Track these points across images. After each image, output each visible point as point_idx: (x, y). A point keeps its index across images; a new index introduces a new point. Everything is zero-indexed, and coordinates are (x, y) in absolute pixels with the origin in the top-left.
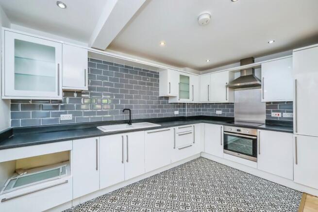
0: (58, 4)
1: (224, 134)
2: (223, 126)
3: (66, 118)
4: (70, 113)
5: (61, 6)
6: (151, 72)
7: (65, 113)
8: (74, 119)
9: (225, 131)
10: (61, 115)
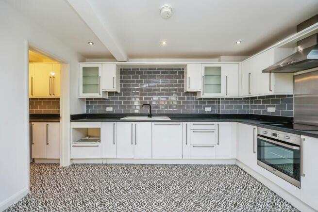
0: (89, 43)
1: (258, 139)
2: (256, 127)
3: (109, 109)
4: (111, 106)
5: (91, 44)
6: (174, 69)
7: (109, 106)
8: (113, 110)
9: (259, 135)
10: (107, 108)
